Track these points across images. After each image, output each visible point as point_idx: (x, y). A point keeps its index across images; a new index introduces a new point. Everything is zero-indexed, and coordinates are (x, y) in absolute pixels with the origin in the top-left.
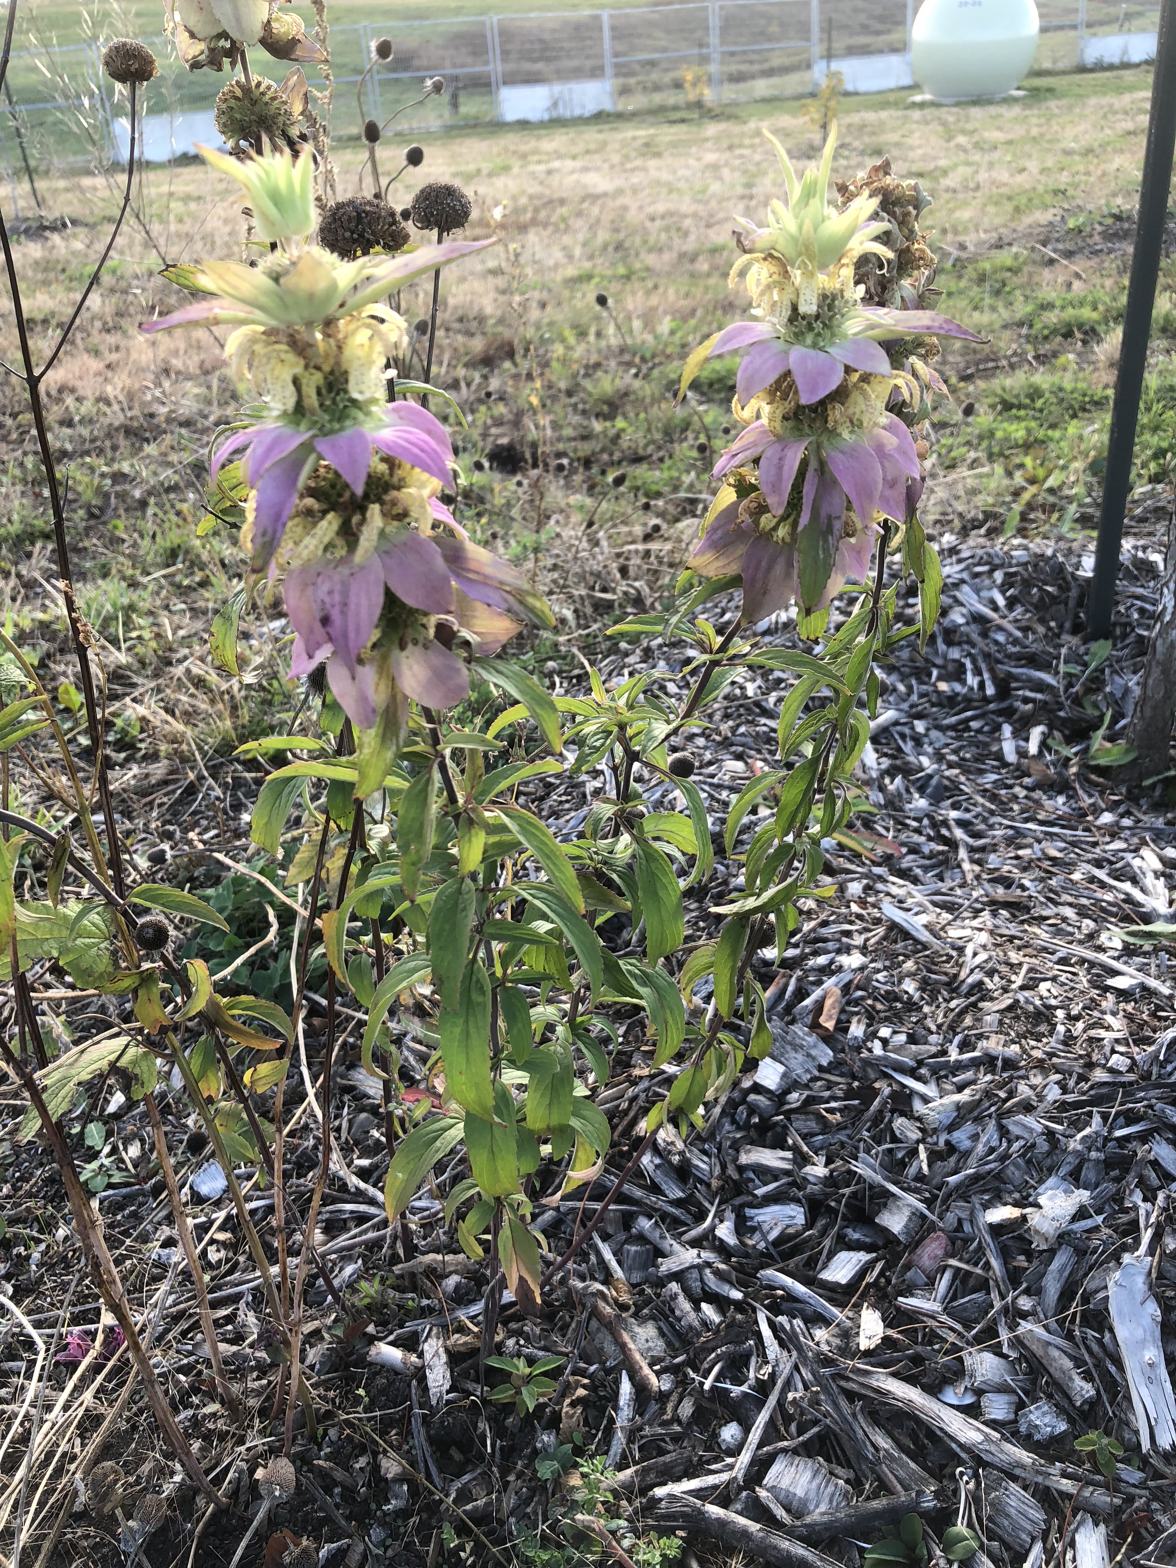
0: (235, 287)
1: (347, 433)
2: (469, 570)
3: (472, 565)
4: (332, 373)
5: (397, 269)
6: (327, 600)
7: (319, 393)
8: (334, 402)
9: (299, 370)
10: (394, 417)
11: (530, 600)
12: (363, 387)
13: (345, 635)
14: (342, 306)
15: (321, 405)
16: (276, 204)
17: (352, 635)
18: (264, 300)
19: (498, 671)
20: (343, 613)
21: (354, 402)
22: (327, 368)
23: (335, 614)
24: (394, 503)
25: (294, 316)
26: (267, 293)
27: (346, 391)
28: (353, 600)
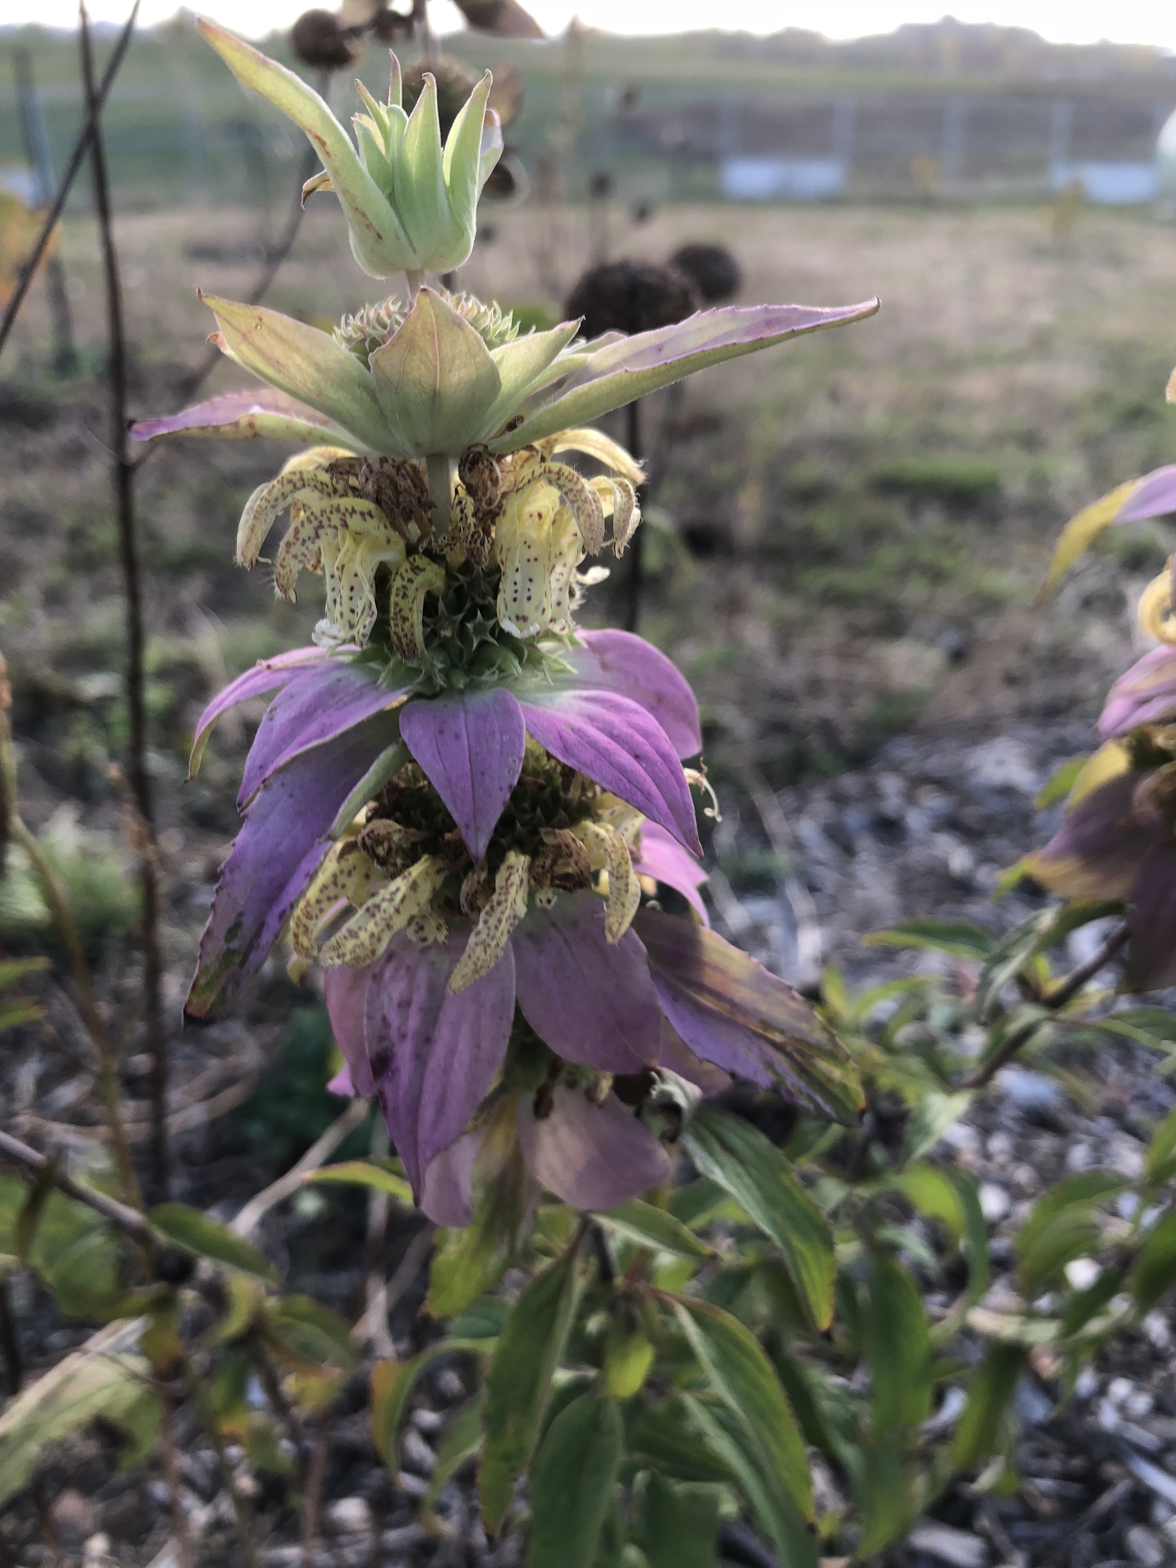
0: (277, 364)
1: (477, 701)
2: (702, 988)
3: (710, 979)
4: (466, 568)
5: (639, 355)
6: (394, 1019)
7: (430, 608)
8: (462, 632)
9: (393, 554)
10: (590, 666)
11: (823, 1065)
12: (528, 609)
13: (414, 1109)
14: (511, 426)
15: (431, 636)
16: (391, 197)
17: (427, 1113)
18: (334, 395)
19: (728, 1149)
20: (420, 1059)
21: (504, 637)
22: (457, 557)
23: (404, 1053)
24: (562, 852)
25: (401, 440)
26: (343, 382)
27: (490, 612)
28: (443, 1034)
